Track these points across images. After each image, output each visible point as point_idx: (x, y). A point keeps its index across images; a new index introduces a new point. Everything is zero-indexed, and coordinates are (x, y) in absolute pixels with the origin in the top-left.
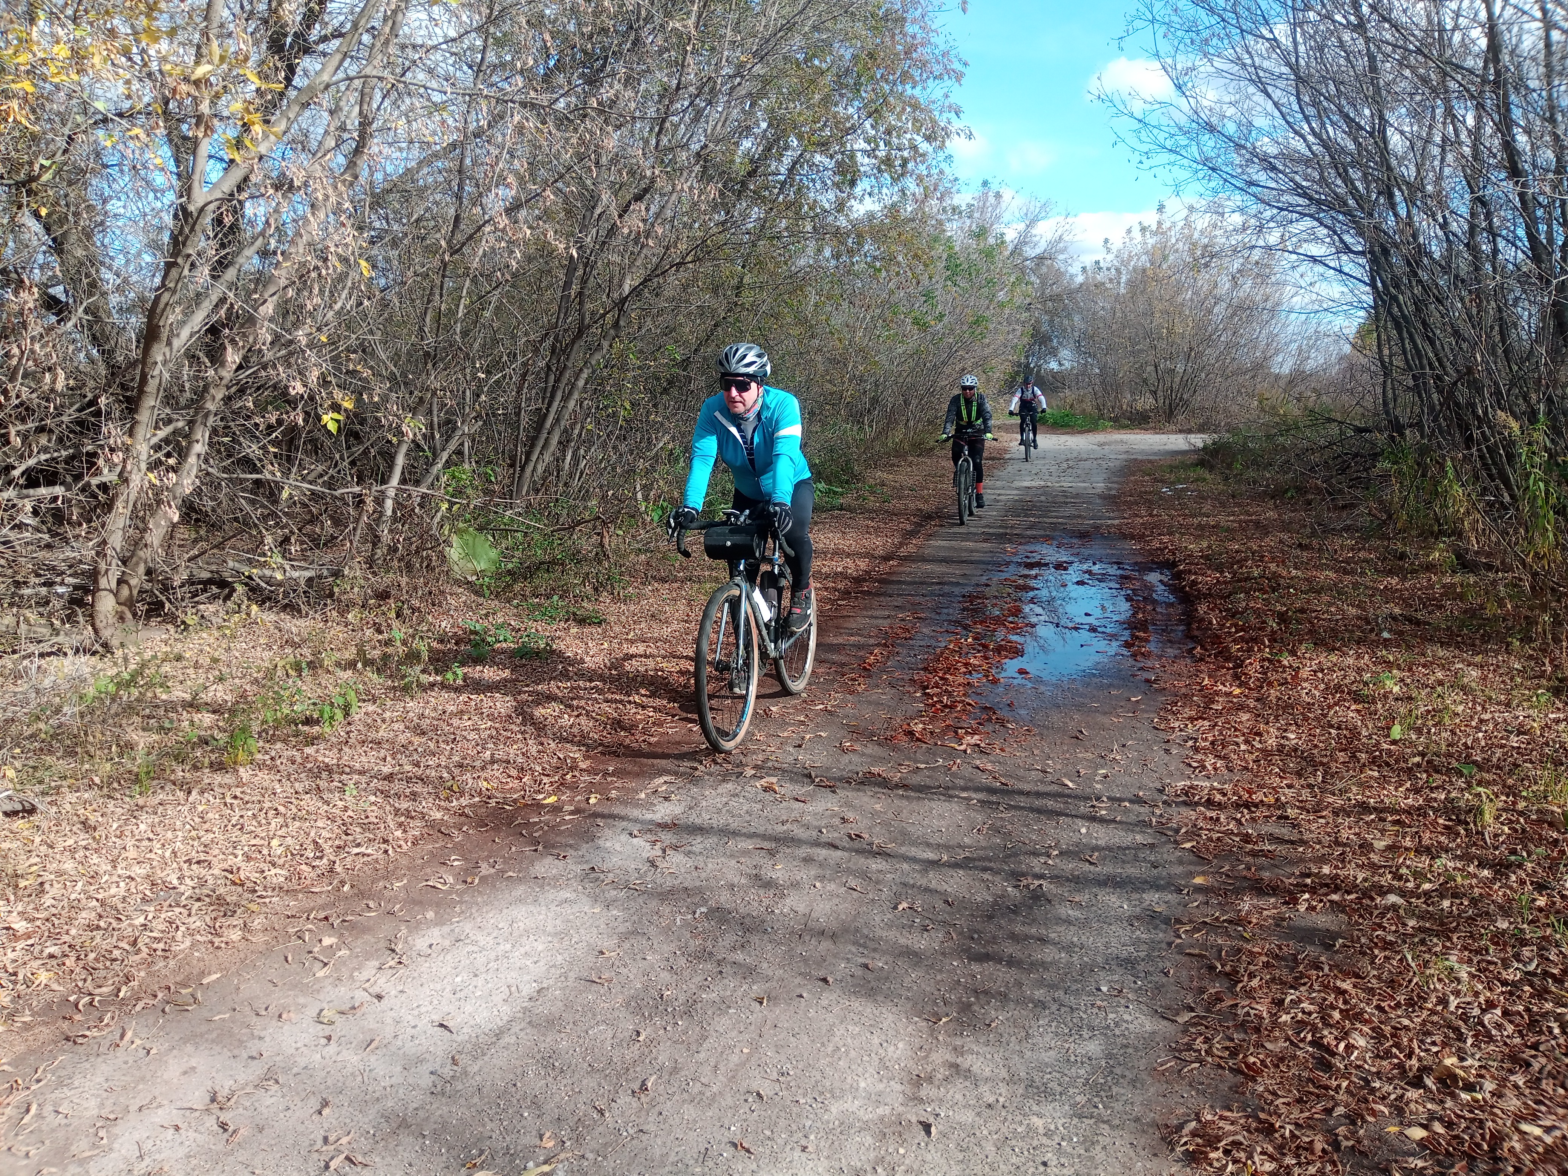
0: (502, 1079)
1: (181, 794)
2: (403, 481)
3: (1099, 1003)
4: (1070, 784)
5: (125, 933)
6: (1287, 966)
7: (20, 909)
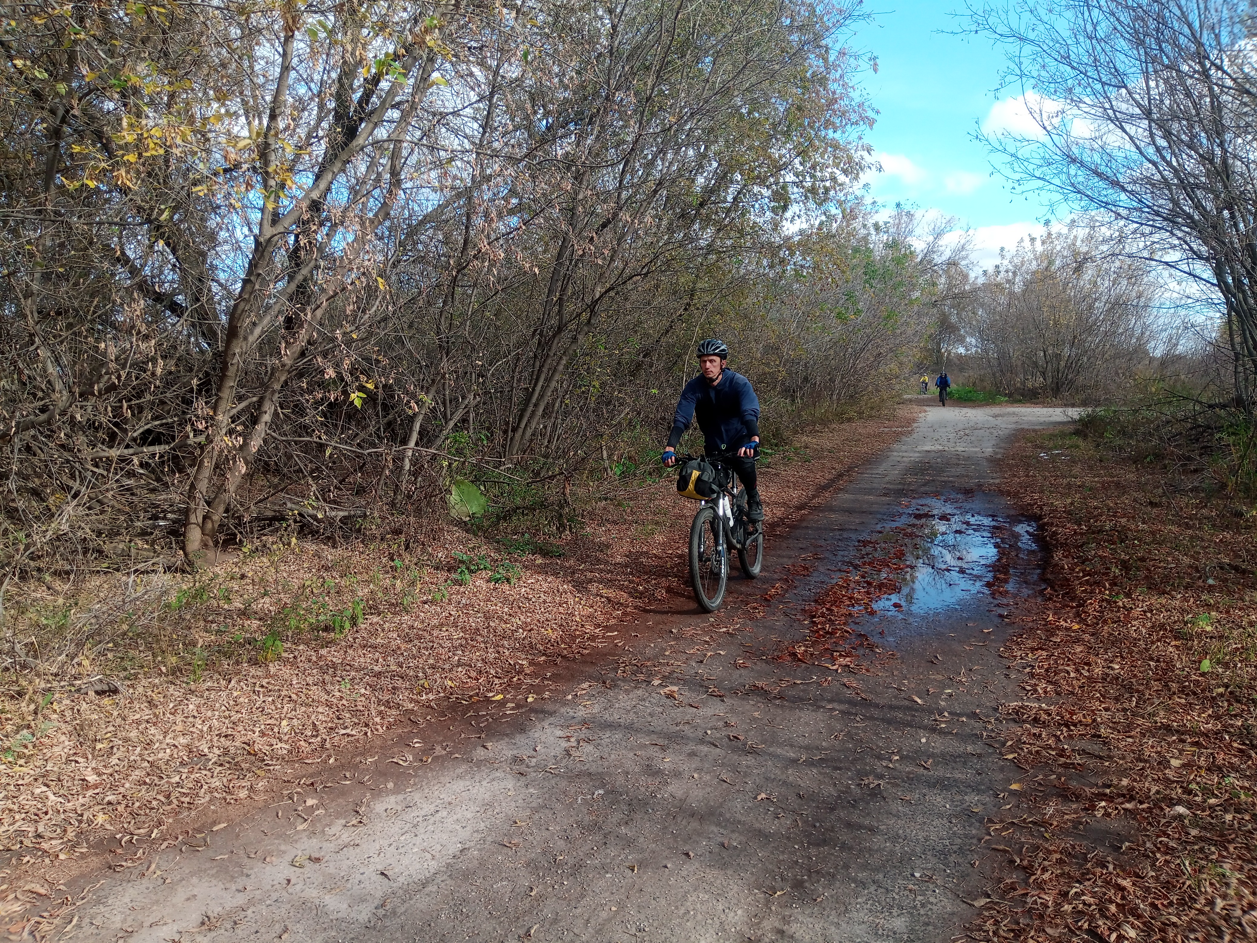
0: (421, 919)
1: (223, 683)
2: (417, 444)
3: (911, 886)
4: (919, 701)
5: (163, 789)
6: (1077, 863)
7: (94, 765)
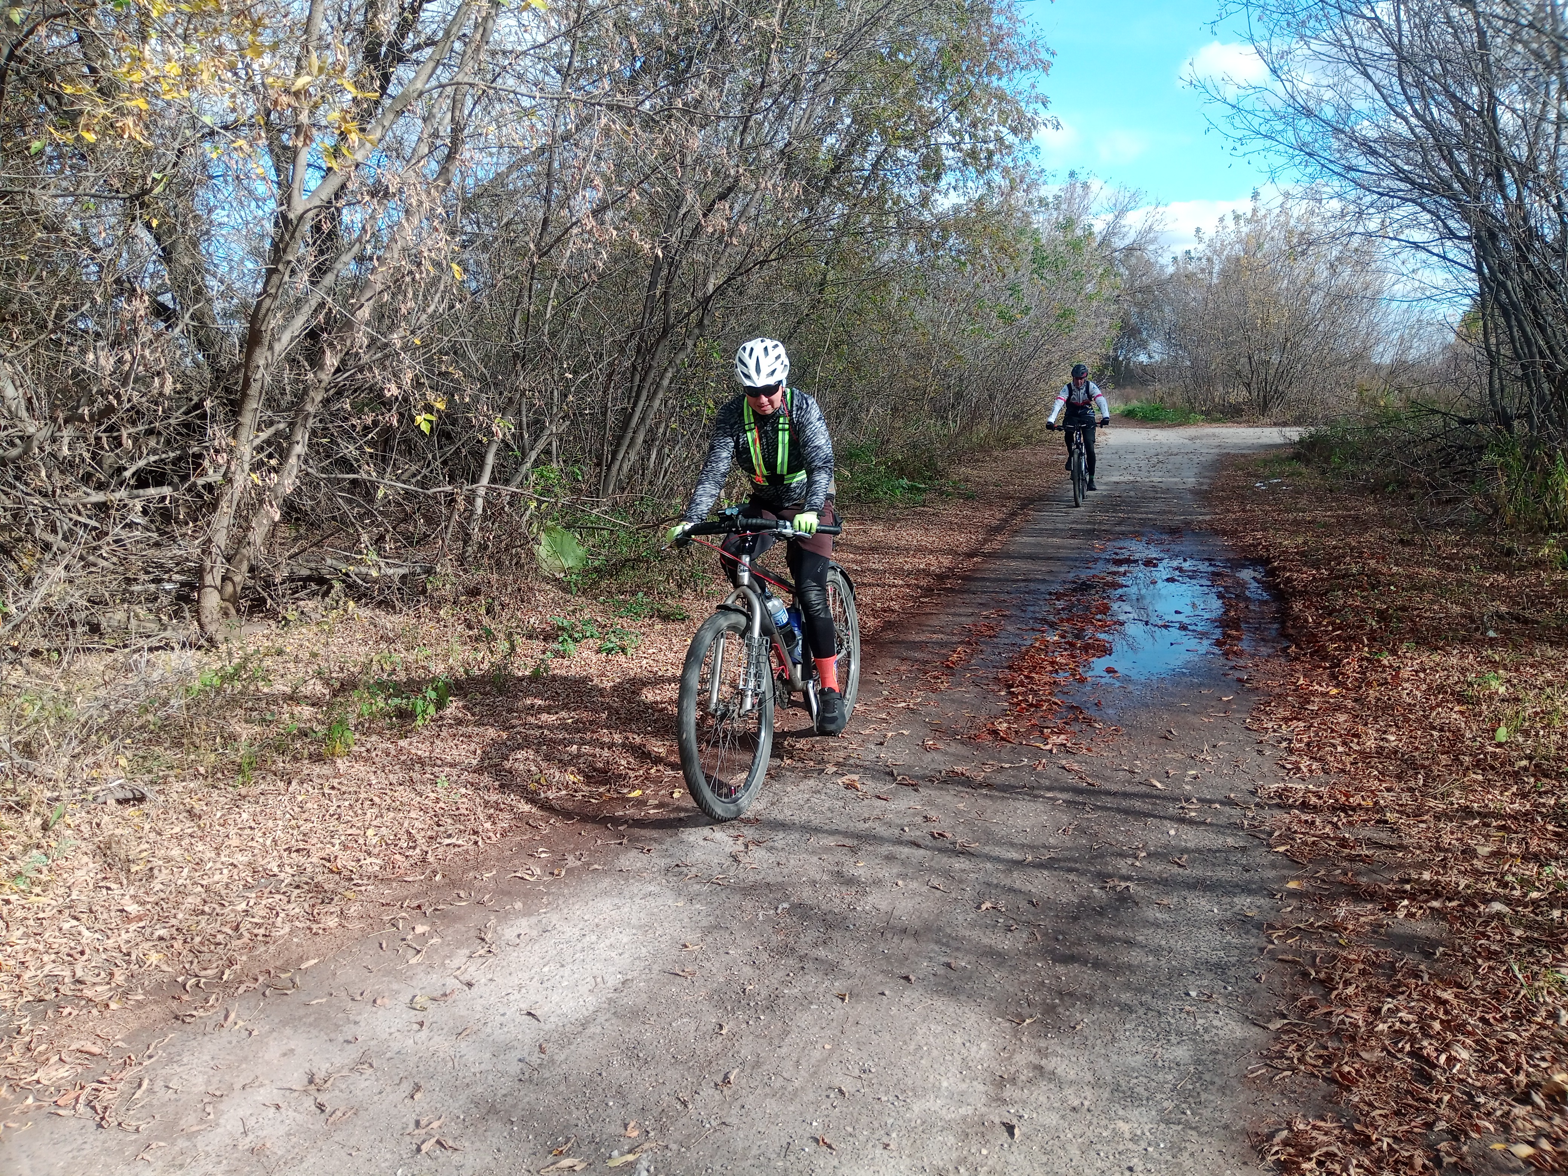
0: (588, 1068)
1: (281, 785)
2: (493, 480)
3: (1187, 1008)
4: (1159, 785)
5: (228, 919)
6: (1384, 974)
7: (132, 892)
